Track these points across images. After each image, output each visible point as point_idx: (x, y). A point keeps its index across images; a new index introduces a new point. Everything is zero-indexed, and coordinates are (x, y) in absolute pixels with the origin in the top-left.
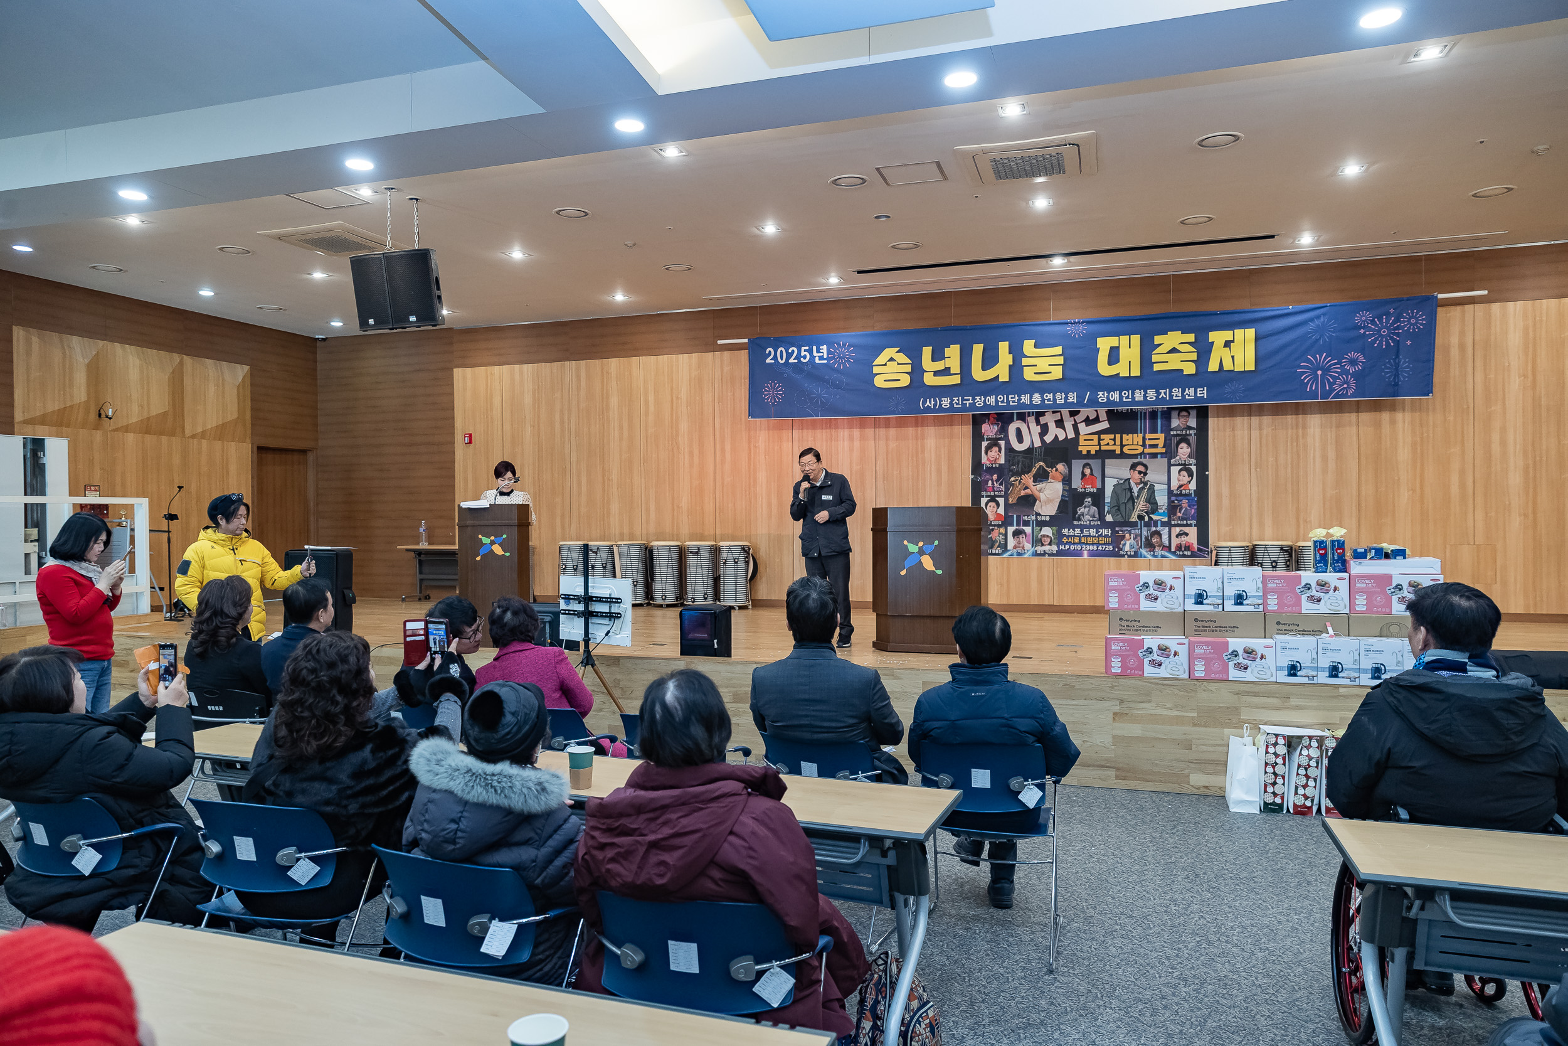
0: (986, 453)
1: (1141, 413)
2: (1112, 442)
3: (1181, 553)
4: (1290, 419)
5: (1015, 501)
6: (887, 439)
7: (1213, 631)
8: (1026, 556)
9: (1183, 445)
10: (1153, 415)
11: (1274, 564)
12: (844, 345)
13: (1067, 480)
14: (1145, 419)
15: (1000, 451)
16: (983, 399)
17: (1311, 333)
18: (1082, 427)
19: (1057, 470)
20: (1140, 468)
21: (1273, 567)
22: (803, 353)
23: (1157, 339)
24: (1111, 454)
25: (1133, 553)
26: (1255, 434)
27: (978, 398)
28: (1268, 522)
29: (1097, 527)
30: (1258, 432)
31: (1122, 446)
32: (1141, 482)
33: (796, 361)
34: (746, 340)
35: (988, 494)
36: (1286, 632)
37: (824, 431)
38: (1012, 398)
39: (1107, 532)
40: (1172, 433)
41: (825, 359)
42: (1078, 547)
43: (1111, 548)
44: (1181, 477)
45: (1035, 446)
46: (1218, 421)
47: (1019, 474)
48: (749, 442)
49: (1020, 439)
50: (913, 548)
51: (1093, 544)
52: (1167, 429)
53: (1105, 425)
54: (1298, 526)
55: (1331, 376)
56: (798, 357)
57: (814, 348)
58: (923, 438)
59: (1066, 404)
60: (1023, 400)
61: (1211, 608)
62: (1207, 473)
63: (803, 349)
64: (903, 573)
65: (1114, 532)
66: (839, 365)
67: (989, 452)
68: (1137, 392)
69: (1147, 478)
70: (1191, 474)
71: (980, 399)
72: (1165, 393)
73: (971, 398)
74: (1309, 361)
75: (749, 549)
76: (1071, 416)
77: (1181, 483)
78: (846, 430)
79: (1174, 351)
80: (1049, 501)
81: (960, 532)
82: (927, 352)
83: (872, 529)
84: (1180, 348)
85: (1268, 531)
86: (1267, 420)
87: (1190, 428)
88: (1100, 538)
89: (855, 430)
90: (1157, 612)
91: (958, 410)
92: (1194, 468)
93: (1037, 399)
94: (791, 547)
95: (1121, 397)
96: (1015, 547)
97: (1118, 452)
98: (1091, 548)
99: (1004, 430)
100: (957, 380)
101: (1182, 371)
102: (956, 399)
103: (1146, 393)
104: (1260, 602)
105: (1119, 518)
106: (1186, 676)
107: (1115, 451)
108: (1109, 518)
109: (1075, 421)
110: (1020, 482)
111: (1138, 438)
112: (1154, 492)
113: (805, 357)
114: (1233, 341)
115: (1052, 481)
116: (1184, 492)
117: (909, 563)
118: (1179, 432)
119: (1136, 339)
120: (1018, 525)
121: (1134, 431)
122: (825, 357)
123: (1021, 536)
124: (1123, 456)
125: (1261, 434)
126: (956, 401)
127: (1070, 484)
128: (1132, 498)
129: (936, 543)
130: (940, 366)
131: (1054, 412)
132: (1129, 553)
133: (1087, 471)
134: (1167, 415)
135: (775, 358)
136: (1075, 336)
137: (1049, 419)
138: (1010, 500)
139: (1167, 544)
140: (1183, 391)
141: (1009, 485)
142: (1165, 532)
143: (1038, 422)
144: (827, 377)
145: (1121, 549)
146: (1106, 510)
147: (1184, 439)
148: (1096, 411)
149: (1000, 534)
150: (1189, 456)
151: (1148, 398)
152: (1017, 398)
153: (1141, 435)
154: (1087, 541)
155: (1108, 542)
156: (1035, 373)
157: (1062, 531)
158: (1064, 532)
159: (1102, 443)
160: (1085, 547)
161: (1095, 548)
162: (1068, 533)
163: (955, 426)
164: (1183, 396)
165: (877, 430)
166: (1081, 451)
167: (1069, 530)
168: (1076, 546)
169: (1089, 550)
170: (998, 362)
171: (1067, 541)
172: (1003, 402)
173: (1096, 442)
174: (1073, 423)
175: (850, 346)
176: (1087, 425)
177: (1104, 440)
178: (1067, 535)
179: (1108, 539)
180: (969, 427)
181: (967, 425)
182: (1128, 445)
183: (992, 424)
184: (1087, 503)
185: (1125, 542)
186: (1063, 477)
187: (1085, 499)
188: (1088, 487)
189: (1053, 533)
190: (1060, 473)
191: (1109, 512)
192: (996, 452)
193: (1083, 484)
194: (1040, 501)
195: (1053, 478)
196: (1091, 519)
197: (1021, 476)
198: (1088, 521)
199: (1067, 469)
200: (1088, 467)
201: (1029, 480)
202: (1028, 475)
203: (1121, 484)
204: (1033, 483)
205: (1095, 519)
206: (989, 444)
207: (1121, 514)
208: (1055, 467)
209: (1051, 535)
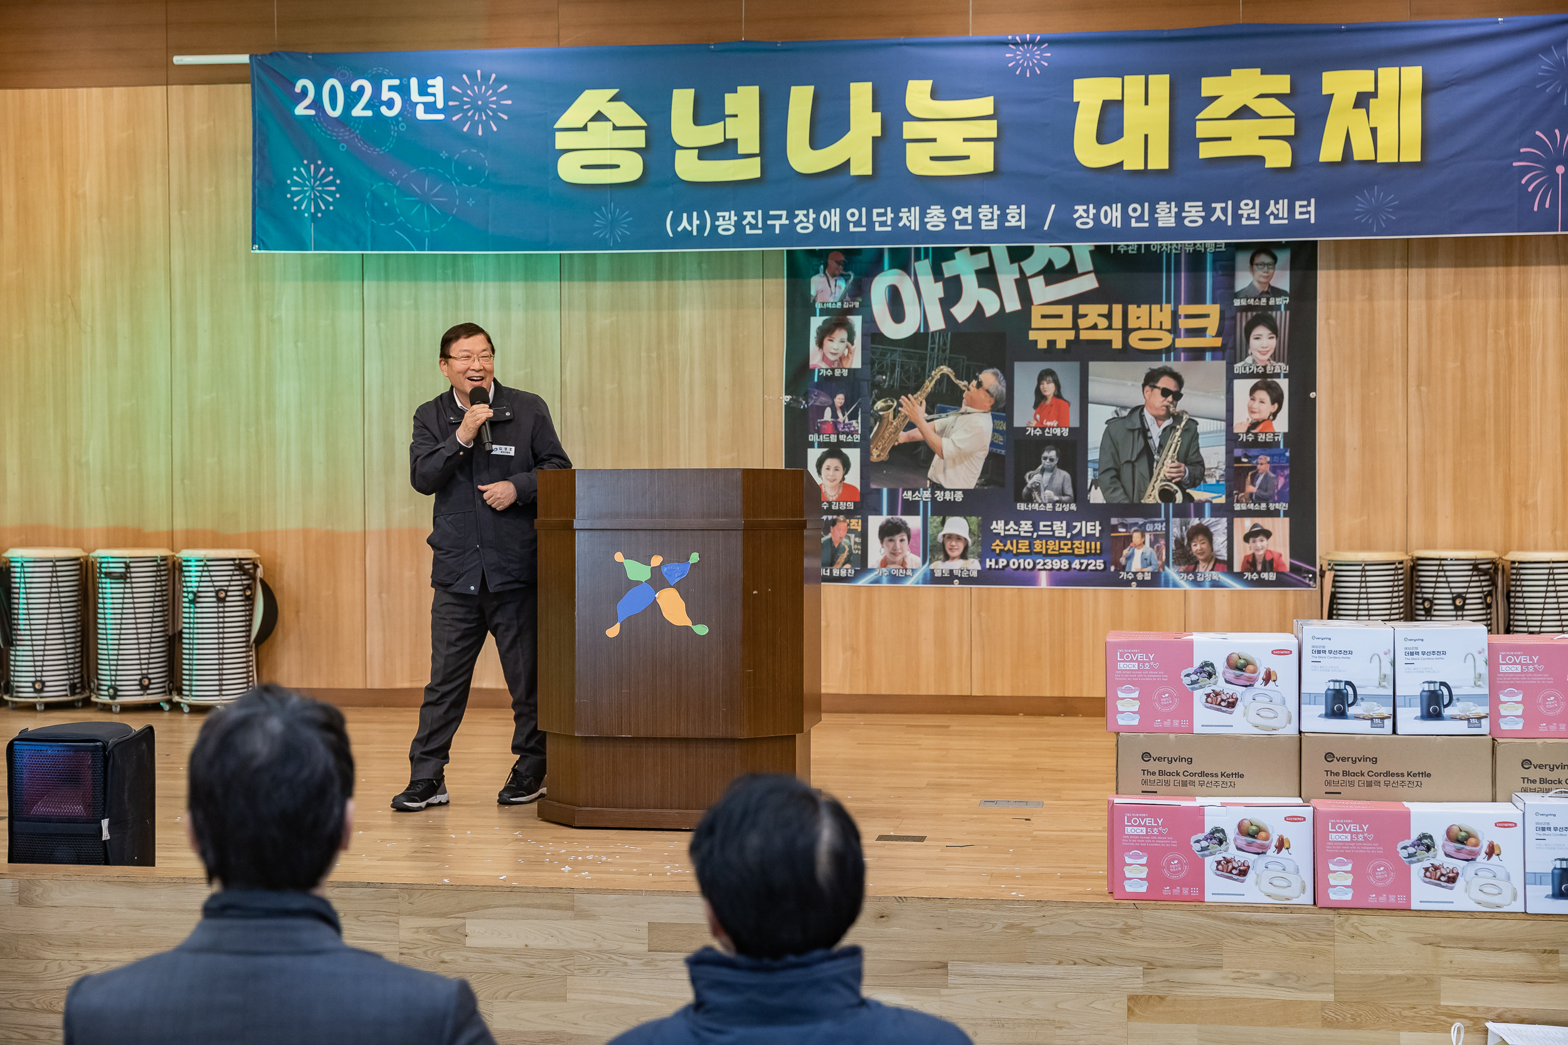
0: (820, 344)
1: (1169, 255)
2: (1104, 323)
3: (1255, 576)
4: (1493, 275)
5: (884, 456)
6: (589, 307)
7: (1369, 784)
8: (909, 583)
9: (1261, 330)
10: (1196, 259)
11: (1459, 602)
12: (486, 78)
13: (1002, 409)
14: (1178, 270)
15: (851, 339)
16: (812, 216)
17: (1542, 79)
18: (1037, 286)
19: (979, 385)
20: (1166, 382)
21: (1457, 608)
22: (386, 95)
23: (1209, 86)
24: (1101, 351)
25: (1148, 577)
26: (1417, 307)
27: (801, 213)
28: (1444, 506)
29: (1069, 518)
30: (1423, 303)
31: (1126, 331)
32: (1169, 414)
33: (369, 113)
34: (244, 58)
35: (823, 438)
36: (1544, 786)
37: (440, 284)
38: (879, 215)
39: (1092, 528)
40: (1237, 303)
41: (438, 111)
42: (1028, 563)
43: (1100, 564)
44: (1256, 405)
45: (932, 329)
46: (1338, 277)
47: (894, 393)
48: (257, 308)
49: (898, 315)
50: (637, 571)
51: (1060, 556)
52: (1226, 293)
53: (1088, 283)
54: (1508, 513)
56: (375, 103)
57: (414, 83)
58: (673, 306)
59: (1003, 232)
60: (904, 221)
61: (1364, 727)
62: (1312, 395)
63: (386, 83)
64: (613, 632)
65: (1107, 529)
66: (474, 126)
67: (826, 343)
68: (1162, 206)
69: (1181, 405)
70: (1277, 399)
71: (807, 216)
72: (1224, 211)
73: (784, 213)
74: (1536, 143)
75: (256, 566)
76: (1012, 261)
77: (1257, 417)
78: (491, 284)
79: (1244, 113)
80: (963, 456)
81: (751, 530)
82: (683, 100)
84: (1259, 106)
85: (1445, 528)
86: (1443, 276)
87: (1276, 292)
88: (1077, 543)
89: (513, 284)
90: (1235, 739)
91: (755, 241)
92: (1284, 384)
93: (936, 217)
94: (358, 562)
95: (1126, 217)
96: (884, 563)
97: (1117, 344)
98: (1057, 564)
99: (860, 290)
100: (750, 169)
101: (1261, 159)
102: (749, 214)
103: (1181, 209)
104: (1483, 710)
105: (1119, 497)
106: (1307, 898)
107: (1110, 342)
108: (1096, 496)
109: (1021, 271)
110: (896, 413)
111: (1162, 314)
112: (1196, 436)
113: (390, 104)
114: (1375, 95)
115: (969, 409)
116: (1261, 438)
117: (628, 607)
118: (1251, 302)
119: (1160, 84)
120: (892, 511)
121: (1153, 298)
122: (440, 105)
123: (898, 538)
124: (1127, 353)
125: (1429, 309)
126: (749, 219)
127: (1010, 419)
128: (1147, 452)
129: (695, 558)
130: (712, 134)
131: (974, 251)
132: (1140, 577)
133: (1049, 388)
134: (1226, 262)
135: (317, 104)
136: (1023, 72)
137: (963, 266)
138: (875, 453)
139: (1223, 554)
140: (1264, 208)
141: (871, 419)
142: (1219, 528)
143: (938, 274)
144: (444, 155)
145: (1123, 568)
146: (1090, 477)
147: (1263, 317)
148: (1069, 248)
149: (850, 531)
150: (1275, 357)
151: (1186, 222)
152: (890, 215)
153: (1168, 308)
154: (1047, 549)
155: (1093, 552)
156: (932, 158)
157: (992, 525)
158: (996, 527)
159: (1082, 323)
160: (1042, 563)
161: (1065, 564)
162: (1005, 530)
163: (748, 278)
164: (1264, 217)
165: (565, 284)
166: (1036, 341)
167: (1006, 524)
168: (1021, 561)
169: (1052, 569)
170: (849, 130)
171: (1003, 548)
172: (858, 223)
173: (1067, 322)
174: (1018, 276)
175: (499, 81)
176: (1048, 283)
177: (1085, 316)
178: (1002, 534)
179: (1093, 543)
180: (780, 280)
181: (777, 277)
182: (1140, 329)
183: (834, 276)
184: (1048, 460)
185: (1131, 551)
186: (993, 402)
187: (1043, 452)
188: (1049, 424)
189: (970, 529)
190: (986, 393)
191: (1095, 483)
192: (842, 342)
193: (1038, 417)
194: (942, 457)
195: (972, 404)
196: (1056, 498)
197: (898, 399)
198: (1049, 502)
199: (1004, 383)
200: (1051, 379)
201: (918, 406)
202: (915, 396)
203: (1124, 417)
204: (926, 415)
205: (1064, 498)
206: (825, 322)
207: (1123, 487)
208: (977, 378)
209: (965, 534)
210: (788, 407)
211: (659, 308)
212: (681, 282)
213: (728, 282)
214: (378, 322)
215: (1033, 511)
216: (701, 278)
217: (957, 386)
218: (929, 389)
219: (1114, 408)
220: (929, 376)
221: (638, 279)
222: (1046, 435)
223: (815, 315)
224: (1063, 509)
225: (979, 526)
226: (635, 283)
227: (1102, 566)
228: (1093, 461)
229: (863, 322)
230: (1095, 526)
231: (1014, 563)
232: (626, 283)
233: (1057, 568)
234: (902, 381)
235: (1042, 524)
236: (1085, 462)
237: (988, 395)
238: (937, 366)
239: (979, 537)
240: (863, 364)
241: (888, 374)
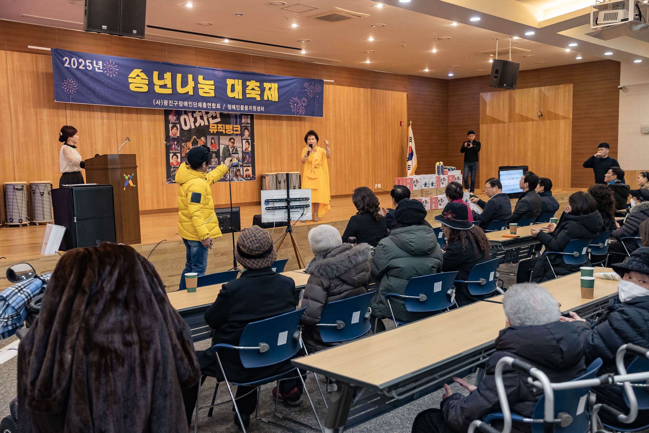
1: (231, 115)
2: (222, 128)
3: (247, 179)
4: (278, 122)
5: (184, 155)
6: (122, 120)
9: (246, 131)
10: (236, 116)
12: (112, 63)
14: (233, 118)
15: (177, 129)
16: (182, 103)
17: (293, 88)
18: (210, 119)
19: (201, 140)
20: (232, 140)
22: (88, 64)
23: (248, 83)
24: (221, 134)
25: (231, 179)
27: (180, 102)
28: (273, 164)
31: (226, 130)
32: (233, 147)
33: (84, 68)
34: (50, 49)
35: (173, 151)
37: (86, 112)
38: (194, 103)
41: (101, 70)
44: (246, 145)
45: (192, 128)
46: (257, 121)
47: (186, 141)
49: (186, 125)
52: (241, 124)
53: (219, 120)
55: (299, 106)
56: (84, 66)
57: (95, 62)
58: (141, 120)
59: (215, 109)
60: (199, 105)
63: (87, 61)
66: (110, 74)
68: (242, 106)
69: (235, 145)
70: (249, 144)
72: (251, 108)
73: (177, 102)
74: (292, 100)
76: (206, 114)
77: (246, 147)
78: (99, 113)
79: (253, 89)
82: (156, 74)
84: (255, 88)
85: (273, 168)
87: (248, 123)
89: (104, 113)
92: (250, 141)
93: (205, 105)
95: (236, 108)
97: (224, 133)
99: (178, 119)
100: (169, 91)
101: (255, 98)
102: (170, 101)
103: (245, 107)
110: (186, 146)
111: (231, 127)
113: (89, 66)
114: (271, 88)
116: (247, 152)
118: (245, 125)
119: (240, 81)
121: (229, 123)
122: (101, 68)
124: (226, 135)
125: (270, 128)
126: (170, 102)
128: (230, 154)
130: (162, 83)
131: (199, 112)
133: (213, 141)
136: (219, 76)
137: (197, 115)
138: (183, 154)
139: (242, 175)
140: (257, 108)
141: (182, 147)
142: (241, 169)
143: (193, 116)
144: (103, 81)
145: (227, 178)
147: (246, 128)
150: (249, 136)
151: (245, 109)
152: (196, 104)
153: (232, 125)
156: (204, 92)
159: (219, 128)
164: (257, 110)
165: (117, 114)
166: (211, 132)
170: (188, 85)
172: (191, 105)
173: (216, 128)
174: (207, 118)
175: (115, 64)
176: (213, 119)
177: (219, 126)
180: (163, 116)
182: (228, 130)
183: (173, 115)
186: (204, 144)
188: (213, 149)
193: (211, 147)
195: (200, 144)
196: (215, 164)
197: (186, 143)
199: (205, 140)
200: (213, 139)
201: (190, 144)
202: (190, 142)
203: (226, 147)
204: (192, 146)
205: (217, 164)
206: (172, 125)
210: (166, 145)
211: (138, 120)
213: (153, 116)
214: (71, 121)
216: (146, 114)
221: (132, 114)
237: (203, 142)
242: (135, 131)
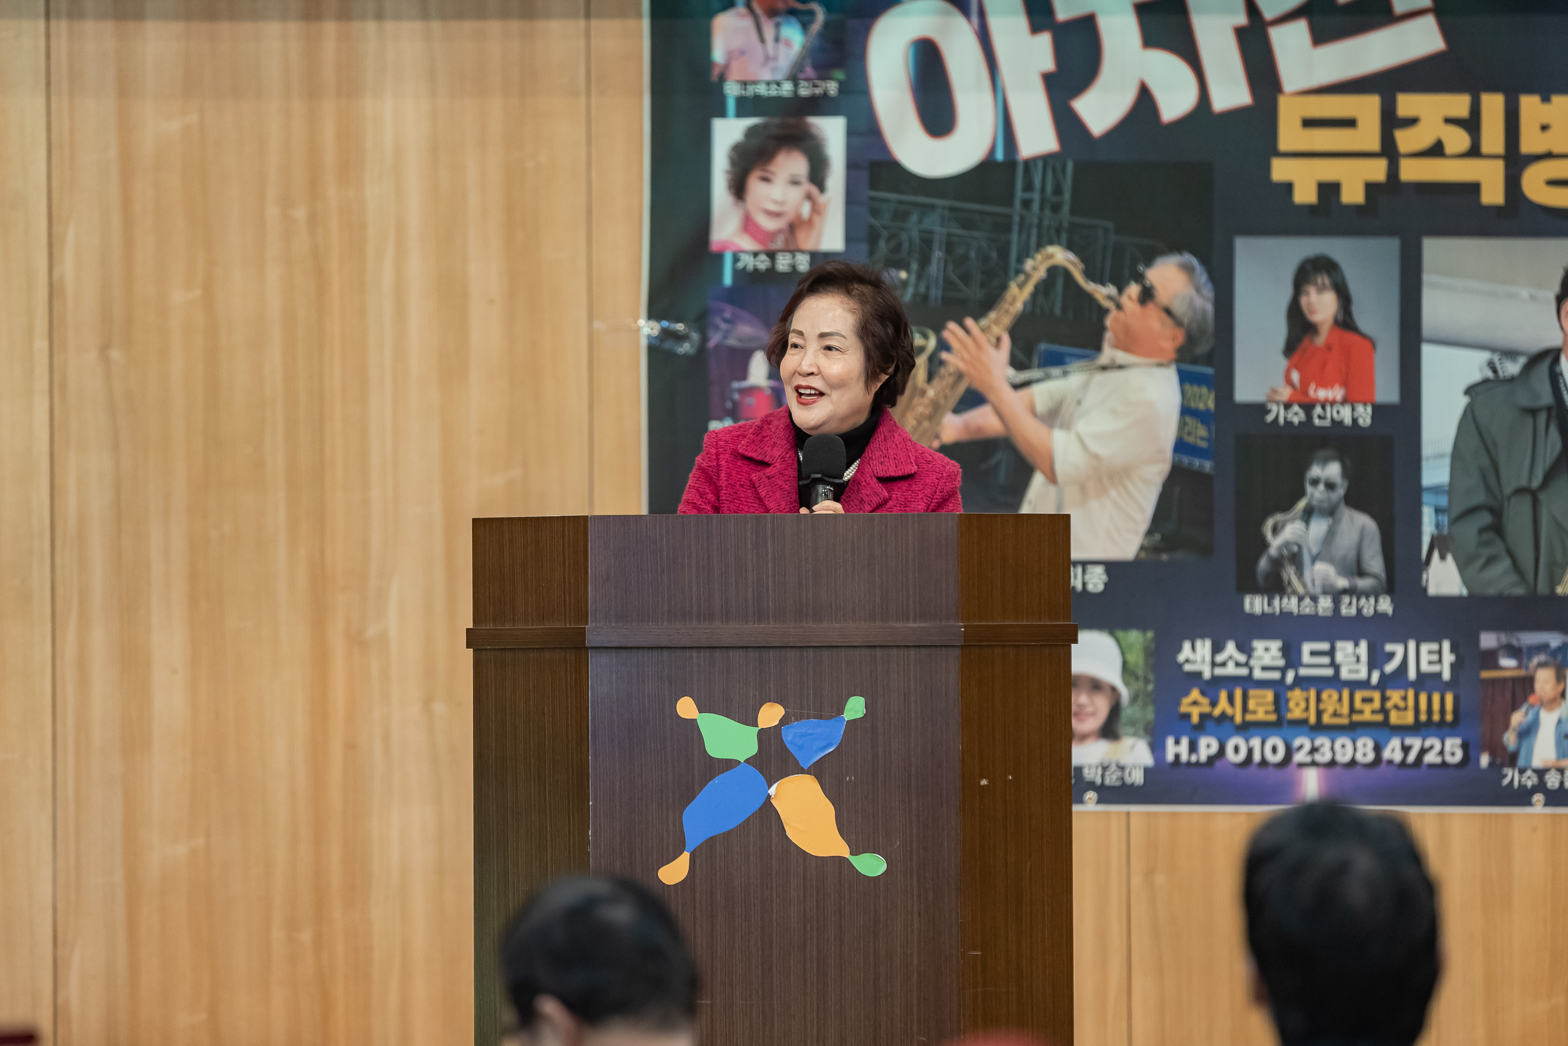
0: (739, 189)
2: (1457, 140)
6: (125, 87)
13: (1206, 355)
15: (817, 175)
18: (1291, 44)
19: (1147, 295)
24: (1454, 210)
29: (1375, 632)
31: (1515, 161)
39: (1433, 657)
42: (1272, 748)
43: (1453, 749)
45: (1024, 151)
47: (928, 315)
49: (937, 115)
50: (726, 738)
51: (1353, 729)
53: (1420, 39)
58: (350, 87)
64: (674, 872)
65: (1471, 659)
67: (756, 188)
80: (1107, 474)
81: (978, 646)
83: (472, 639)
88: (1395, 696)
97: (1493, 194)
98: (1344, 749)
99: (840, 51)
105: (1500, 579)
107: (1474, 188)
108: (1444, 578)
109: (1252, 9)
110: (935, 365)
115: (1121, 357)
117: (707, 817)
124: (1519, 217)
127: (1224, 382)
129: (855, 707)
132: (1552, 781)
133: (1322, 305)
143: (1038, 11)
145: (1512, 759)
146: (1428, 529)
154: (1319, 714)
155: (1436, 717)
157: (1179, 649)
158: (1191, 656)
159: (1406, 140)
160: (1308, 746)
161: (1365, 749)
162: (1214, 664)
163: (547, 15)
165: (61, 26)
166: (1288, 187)
167: (1217, 648)
168: (1256, 742)
169: (1332, 763)
171: (1206, 709)
173: (1368, 136)
174: (1242, 19)
176: (1320, 37)
177: (1412, 122)
178: (1207, 675)
179: (1436, 698)
180: (631, 23)
181: (622, 14)
182: (1549, 156)
183: (772, 13)
184: (1321, 487)
185: (1530, 717)
186: (1181, 337)
187: (1307, 466)
188: (1322, 394)
189: (1125, 664)
190: (1164, 316)
191: (1441, 543)
192: (795, 182)
193: (1295, 376)
194: (1052, 478)
195: (1128, 344)
196: (1342, 583)
197: (938, 329)
198: (1325, 592)
199: (1208, 292)
200: (1327, 281)
201: (990, 350)
202: (984, 322)
203: (1512, 379)
204: (1011, 372)
205: (1363, 583)
206: (751, 132)
207: (1510, 553)
208: (1139, 278)
209: (1112, 674)
210: (658, 353)
211: (313, 92)
212: (371, 26)
213: (494, 27)
215: (1286, 615)
216: (424, 15)
217: (1089, 298)
218: (1019, 306)
219: (1485, 356)
220: (1018, 272)
221: (256, 15)
222: (1317, 422)
223: (723, 114)
224: (1359, 610)
225: (1148, 653)
226: (246, 27)
227: (1459, 755)
228: (1436, 490)
229: (851, 133)
230: (1440, 652)
231: (1237, 749)
232: (224, 28)
233: (1347, 758)
234: (948, 284)
235: (1307, 648)
236: (1415, 491)
237: (1169, 321)
238: (1040, 245)
239: (1146, 681)
240: (849, 239)
241: (914, 266)
242: (272, 212)
